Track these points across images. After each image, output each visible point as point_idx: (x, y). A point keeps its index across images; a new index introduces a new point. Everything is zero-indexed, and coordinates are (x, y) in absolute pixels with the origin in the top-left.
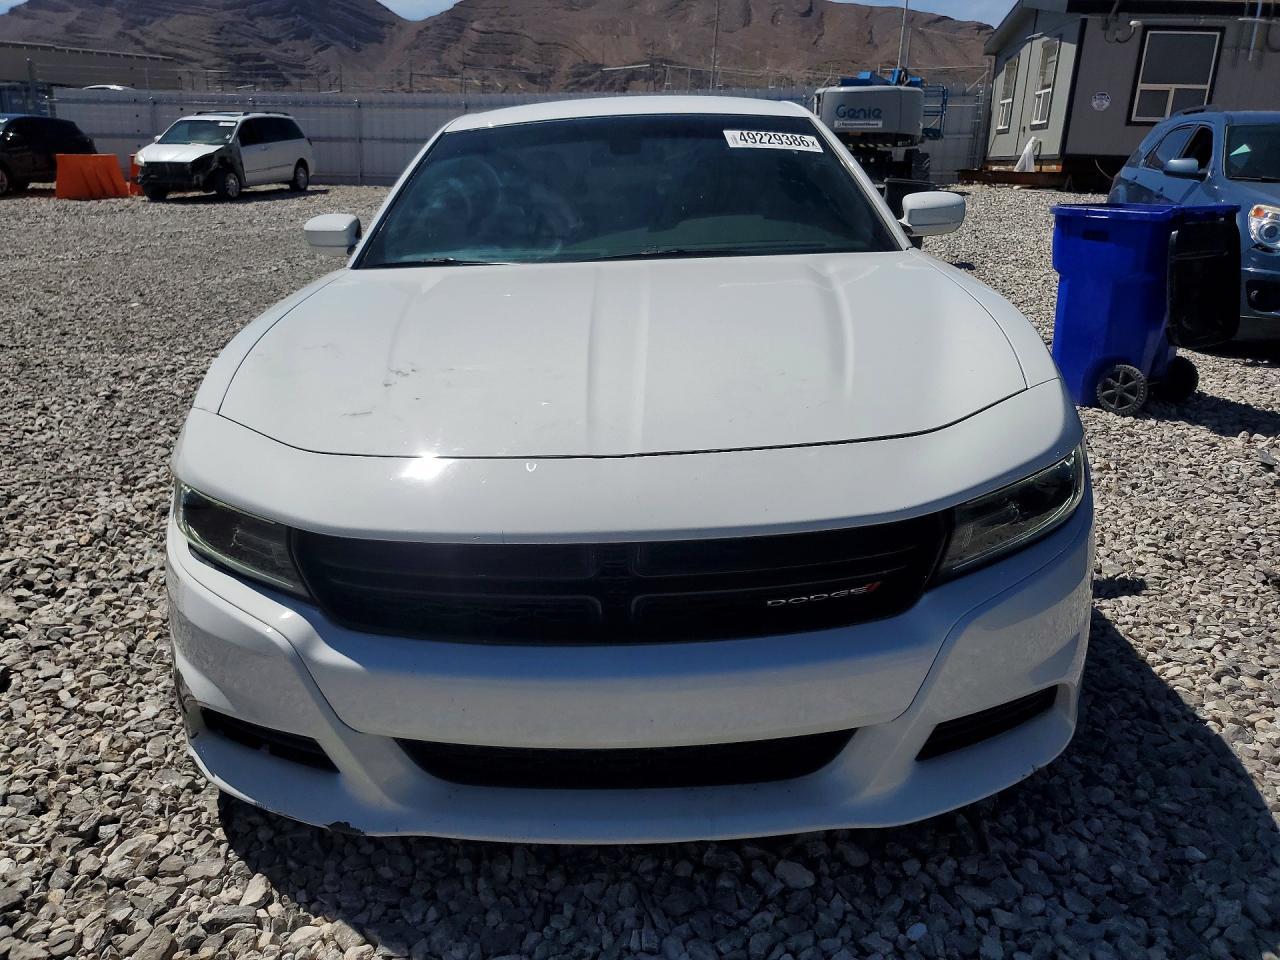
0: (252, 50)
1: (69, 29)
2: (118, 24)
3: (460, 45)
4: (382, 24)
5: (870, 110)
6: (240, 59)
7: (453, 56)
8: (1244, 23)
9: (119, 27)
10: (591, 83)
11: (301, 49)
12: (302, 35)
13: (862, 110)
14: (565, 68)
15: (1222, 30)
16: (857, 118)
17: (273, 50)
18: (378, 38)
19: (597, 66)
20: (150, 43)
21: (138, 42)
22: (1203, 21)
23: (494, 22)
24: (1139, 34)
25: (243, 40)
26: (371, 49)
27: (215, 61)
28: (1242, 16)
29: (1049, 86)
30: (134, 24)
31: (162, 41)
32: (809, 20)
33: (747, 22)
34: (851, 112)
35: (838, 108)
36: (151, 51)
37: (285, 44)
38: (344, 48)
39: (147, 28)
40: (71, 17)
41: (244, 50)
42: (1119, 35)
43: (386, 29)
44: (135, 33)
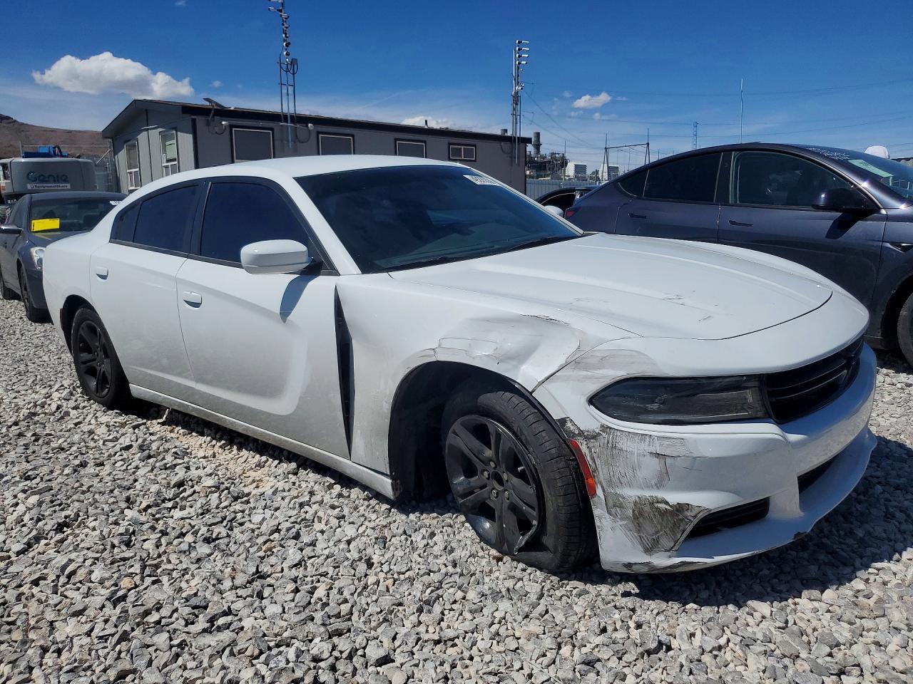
5: (58, 176)
8: (282, 125)
13: (50, 176)
15: (272, 129)
16: (48, 182)
22: (261, 124)
24: (228, 130)
28: (281, 122)
29: (174, 160)
34: (42, 178)
35: (28, 175)
42: (217, 129)
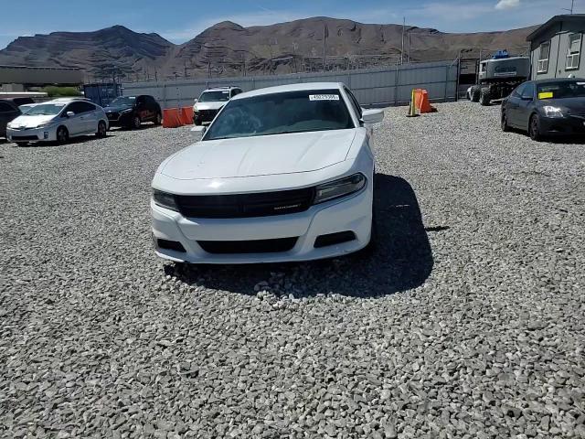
0: (107, 62)
1: (26, 59)
2: (48, 56)
3: (200, 54)
4: (164, 47)
6: (103, 67)
7: (197, 59)
9: (48, 57)
10: (259, 67)
11: (129, 61)
12: (130, 54)
14: (248, 61)
17: (116, 62)
18: (163, 54)
19: (262, 59)
20: (63, 63)
21: (58, 63)
23: (215, 43)
25: (104, 58)
26: (160, 58)
27: (93, 68)
30: (55, 55)
31: (68, 61)
32: (354, 32)
33: (327, 35)
36: (63, 66)
37: (121, 59)
38: (149, 59)
39: (61, 56)
40: (26, 54)
41: (104, 63)
43: (166, 49)
44: (56, 59)
